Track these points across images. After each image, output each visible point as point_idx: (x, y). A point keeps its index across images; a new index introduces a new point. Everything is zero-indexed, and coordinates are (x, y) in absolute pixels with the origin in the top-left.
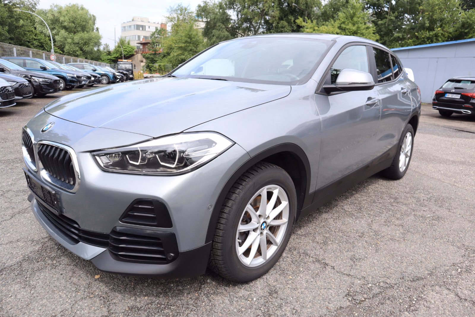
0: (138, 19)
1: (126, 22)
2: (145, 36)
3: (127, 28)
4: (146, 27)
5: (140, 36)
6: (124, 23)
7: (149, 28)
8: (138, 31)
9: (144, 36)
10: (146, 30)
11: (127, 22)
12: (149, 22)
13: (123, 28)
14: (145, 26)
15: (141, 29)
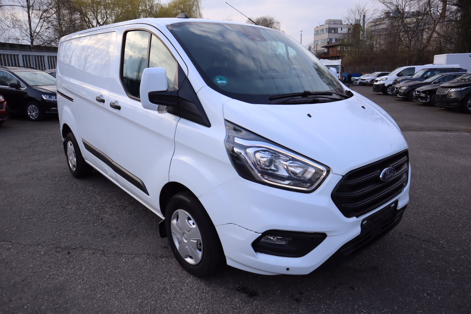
0: (331, 21)
1: (319, 26)
2: (337, 39)
3: (319, 31)
4: (339, 29)
5: (332, 39)
6: (317, 27)
7: (342, 30)
8: (330, 34)
9: (335, 39)
10: (338, 32)
11: (321, 26)
12: (342, 24)
13: (316, 32)
14: (337, 28)
15: (333, 32)
